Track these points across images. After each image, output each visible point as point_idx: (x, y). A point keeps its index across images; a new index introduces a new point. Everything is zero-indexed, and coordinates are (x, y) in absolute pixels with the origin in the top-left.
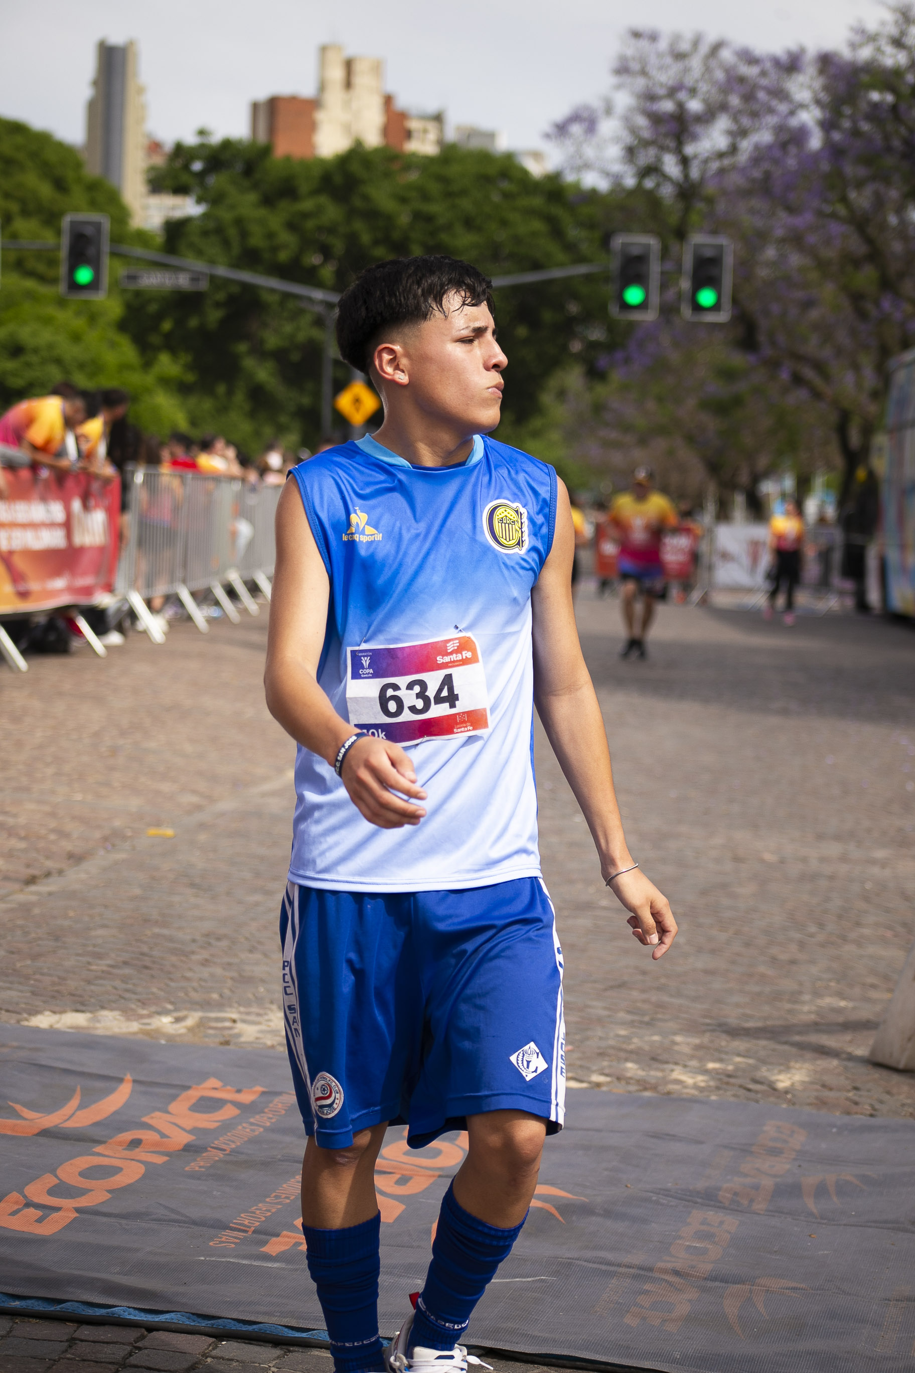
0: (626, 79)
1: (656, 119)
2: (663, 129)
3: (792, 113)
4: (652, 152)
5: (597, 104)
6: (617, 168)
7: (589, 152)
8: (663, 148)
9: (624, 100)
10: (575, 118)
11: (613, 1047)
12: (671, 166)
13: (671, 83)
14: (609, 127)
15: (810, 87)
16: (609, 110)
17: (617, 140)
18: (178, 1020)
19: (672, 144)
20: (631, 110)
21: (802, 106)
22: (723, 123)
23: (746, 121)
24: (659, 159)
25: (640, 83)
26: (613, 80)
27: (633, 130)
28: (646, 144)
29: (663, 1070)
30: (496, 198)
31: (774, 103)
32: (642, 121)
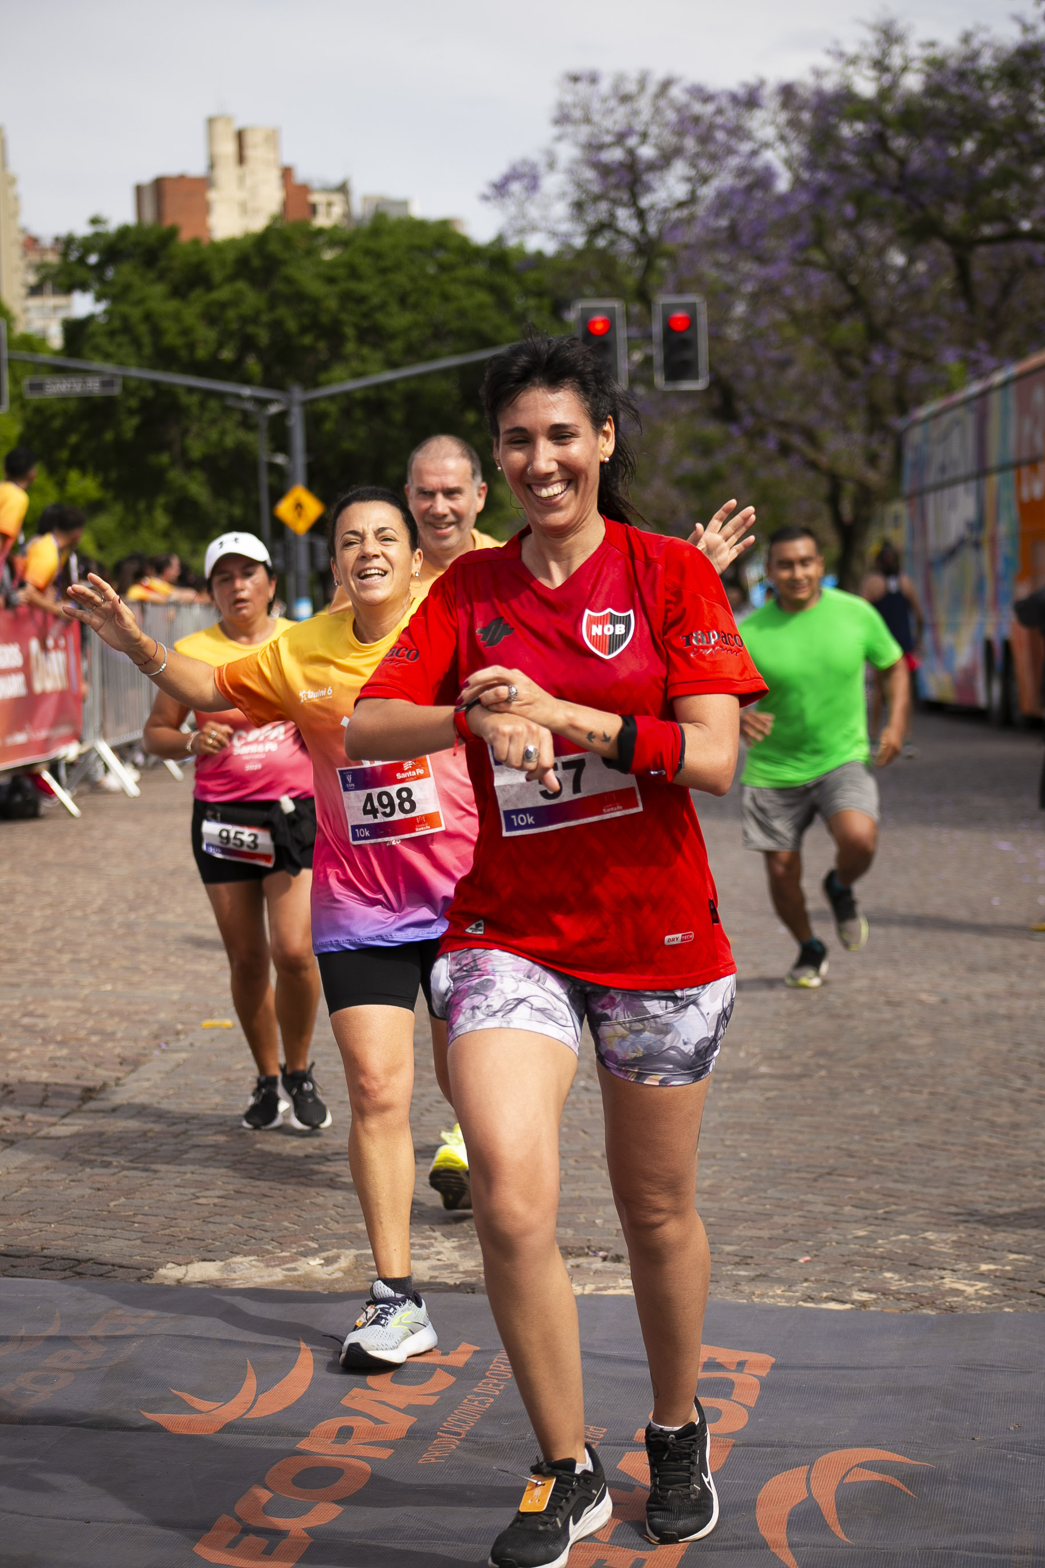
0: (570, 129)
1: (604, 170)
2: (613, 180)
3: (754, 153)
4: (603, 206)
5: (538, 158)
6: (565, 227)
7: (533, 212)
8: (616, 202)
9: (568, 152)
10: (513, 176)
11: (857, 1253)
12: (625, 220)
13: (618, 128)
14: (553, 183)
15: (773, 123)
16: (551, 165)
17: (563, 195)
18: (328, 1261)
19: (625, 197)
20: (576, 162)
21: (766, 145)
22: (680, 168)
23: (704, 165)
24: (612, 216)
25: (584, 132)
26: (555, 131)
27: (579, 185)
28: (597, 198)
29: (930, 1279)
30: (431, 270)
31: (733, 142)
32: (589, 174)
